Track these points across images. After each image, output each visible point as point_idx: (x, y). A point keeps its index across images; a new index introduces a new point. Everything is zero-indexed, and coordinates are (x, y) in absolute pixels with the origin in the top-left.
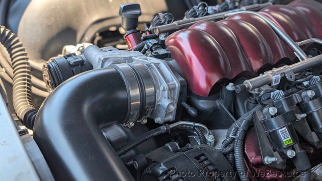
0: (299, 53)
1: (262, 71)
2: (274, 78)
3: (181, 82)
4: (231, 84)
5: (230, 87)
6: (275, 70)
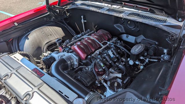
0: (102, 45)
1: (95, 51)
2: (98, 53)
3: (78, 58)
5: (89, 57)
6: (97, 51)
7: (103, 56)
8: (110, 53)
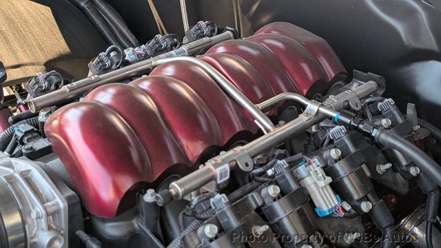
0: (262, 121)
3: (69, 199)
4: (150, 191)
5: (149, 196)
6: (223, 155)
7: (254, 199)
8: (309, 182)
